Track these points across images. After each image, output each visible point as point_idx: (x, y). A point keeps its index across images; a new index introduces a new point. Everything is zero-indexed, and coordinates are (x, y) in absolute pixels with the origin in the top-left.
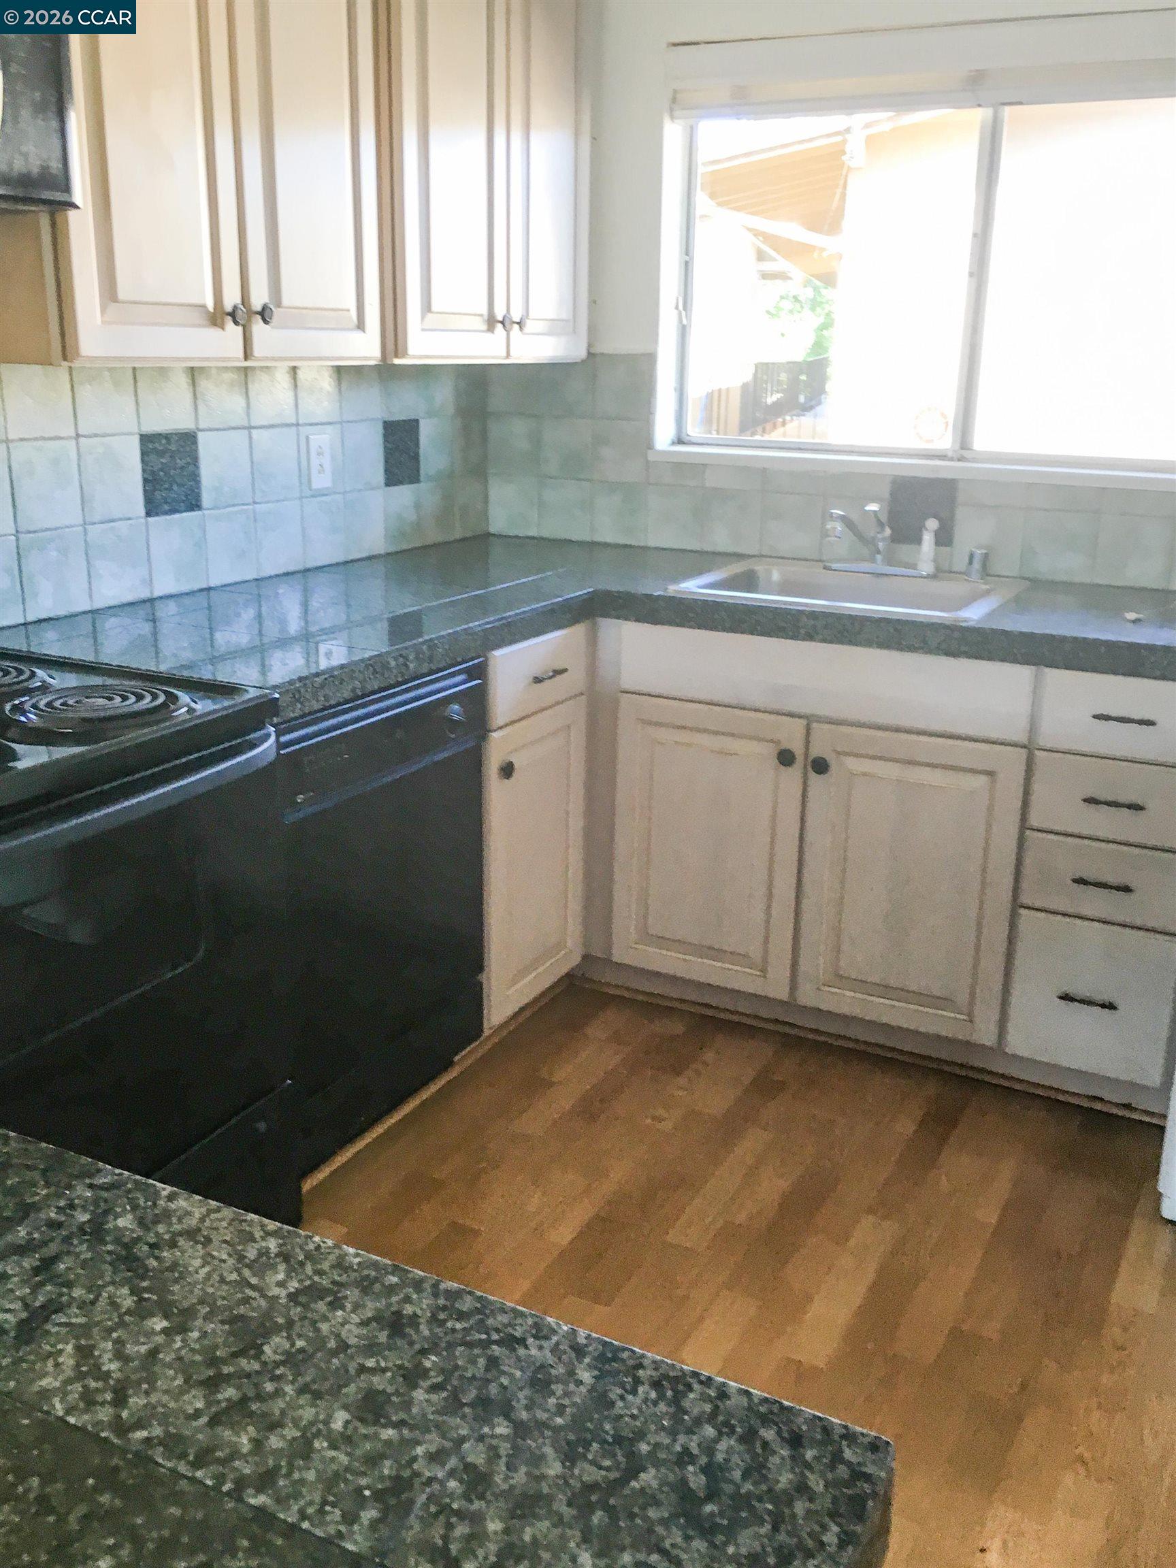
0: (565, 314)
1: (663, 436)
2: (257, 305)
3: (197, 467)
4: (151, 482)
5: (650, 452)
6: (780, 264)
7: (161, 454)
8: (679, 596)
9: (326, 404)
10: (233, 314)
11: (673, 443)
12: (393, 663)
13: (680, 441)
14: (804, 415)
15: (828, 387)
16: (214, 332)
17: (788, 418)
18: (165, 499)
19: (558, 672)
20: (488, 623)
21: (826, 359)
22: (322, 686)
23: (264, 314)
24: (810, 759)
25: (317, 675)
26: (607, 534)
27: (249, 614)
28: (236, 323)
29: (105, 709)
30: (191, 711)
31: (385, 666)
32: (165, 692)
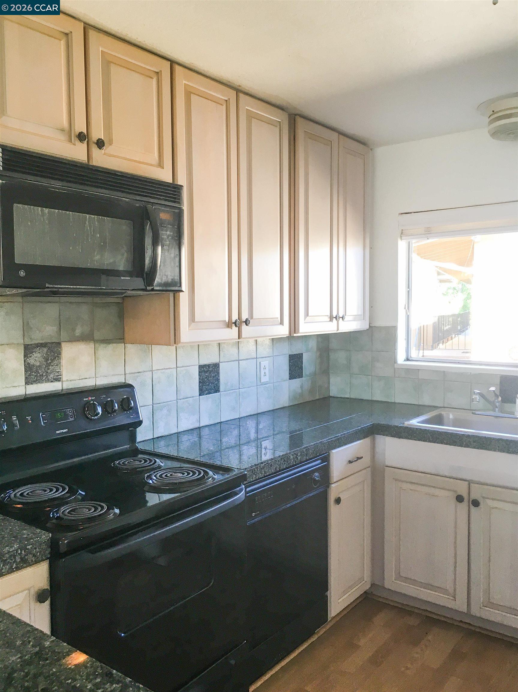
0: (361, 312)
1: (401, 358)
2: (244, 319)
3: (219, 376)
4: (202, 382)
5: (395, 364)
6: (446, 276)
7: (206, 372)
8: (409, 426)
9: (267, 350)
10: (235, 323)
11: (405, 360)
12: (292, 457)
13: (408, 359)
14: (460, 334)
15: (470, 322)
16: (228, 330)
17: (454, 336)
18: (206, 389)
19: (358, 458)
20: (329, 439)
21: (469, 312)
22: (263, 468)
23: (247, 322)
24: (471, 500)
25: (262, 463)
26: (378, 396)
27: (236, 432)
28: (236, 326)
29: (180, 478)
30: (214, 479)
31: (288, 458)
32: (204, 471)
